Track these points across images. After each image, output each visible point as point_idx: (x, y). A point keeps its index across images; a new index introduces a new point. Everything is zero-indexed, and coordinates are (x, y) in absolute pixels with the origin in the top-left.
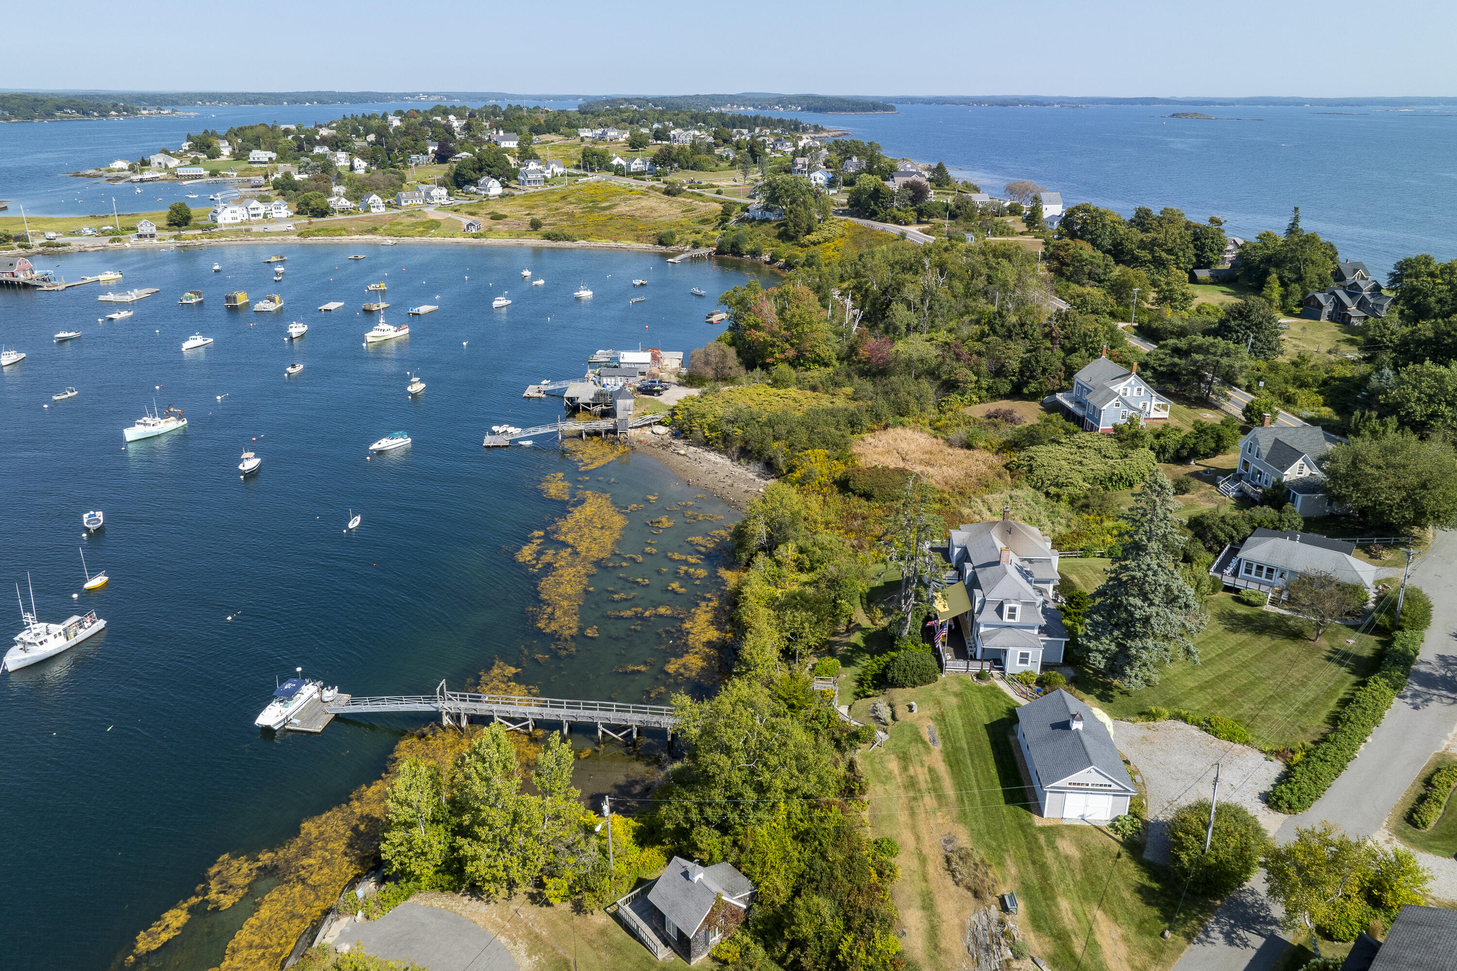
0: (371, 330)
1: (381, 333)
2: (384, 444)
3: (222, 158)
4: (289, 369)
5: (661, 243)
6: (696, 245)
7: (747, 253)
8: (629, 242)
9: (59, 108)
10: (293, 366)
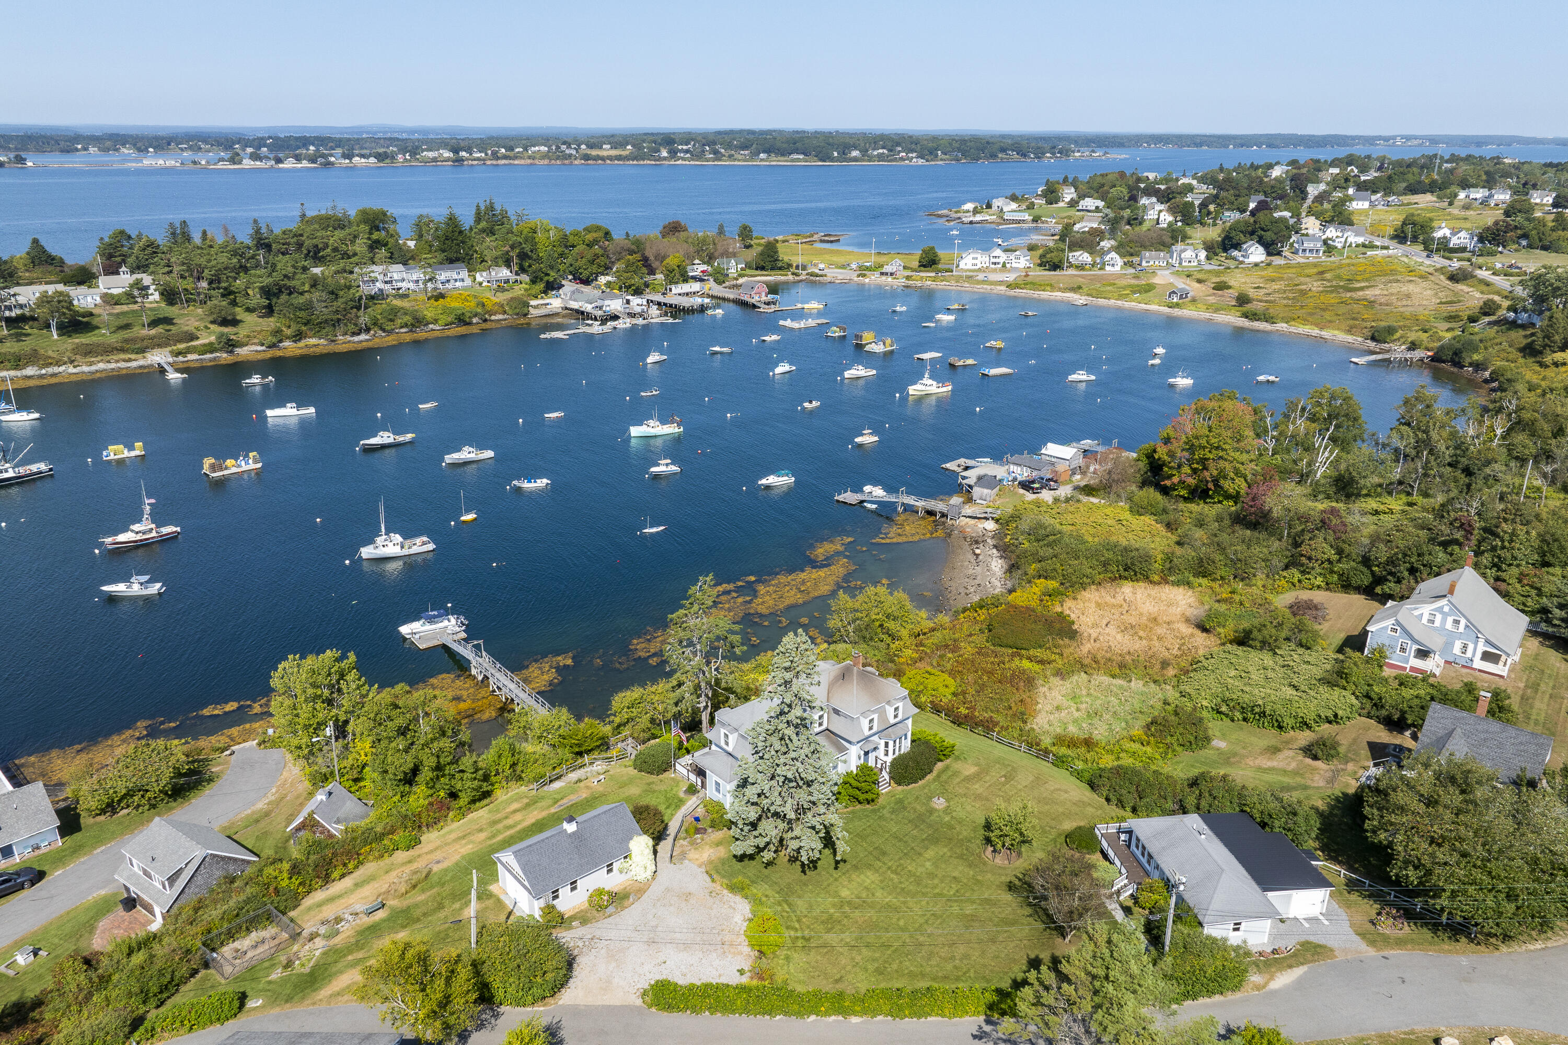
0: (915, 383)
1: (923, 388)
2: (771, 480)
3: (1061, 204)
4: (806, 405)
5: (1373, 339)
6: (1413, 346)
7: (1471, 365)
8: (1336, 332)
9: (1003, 150)
10: (811, 402)
